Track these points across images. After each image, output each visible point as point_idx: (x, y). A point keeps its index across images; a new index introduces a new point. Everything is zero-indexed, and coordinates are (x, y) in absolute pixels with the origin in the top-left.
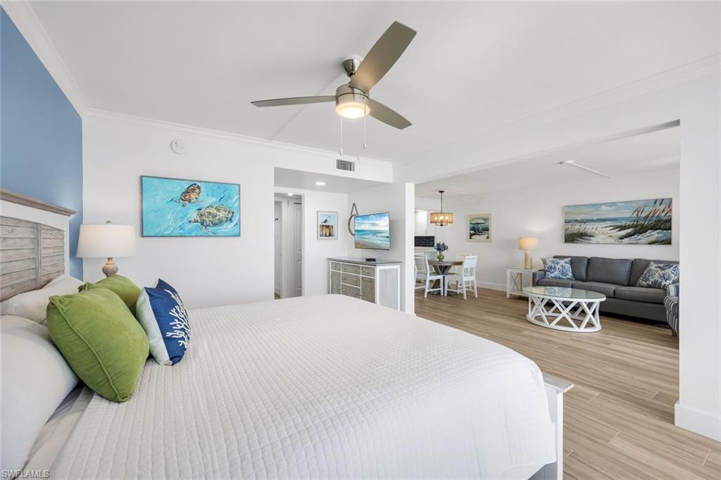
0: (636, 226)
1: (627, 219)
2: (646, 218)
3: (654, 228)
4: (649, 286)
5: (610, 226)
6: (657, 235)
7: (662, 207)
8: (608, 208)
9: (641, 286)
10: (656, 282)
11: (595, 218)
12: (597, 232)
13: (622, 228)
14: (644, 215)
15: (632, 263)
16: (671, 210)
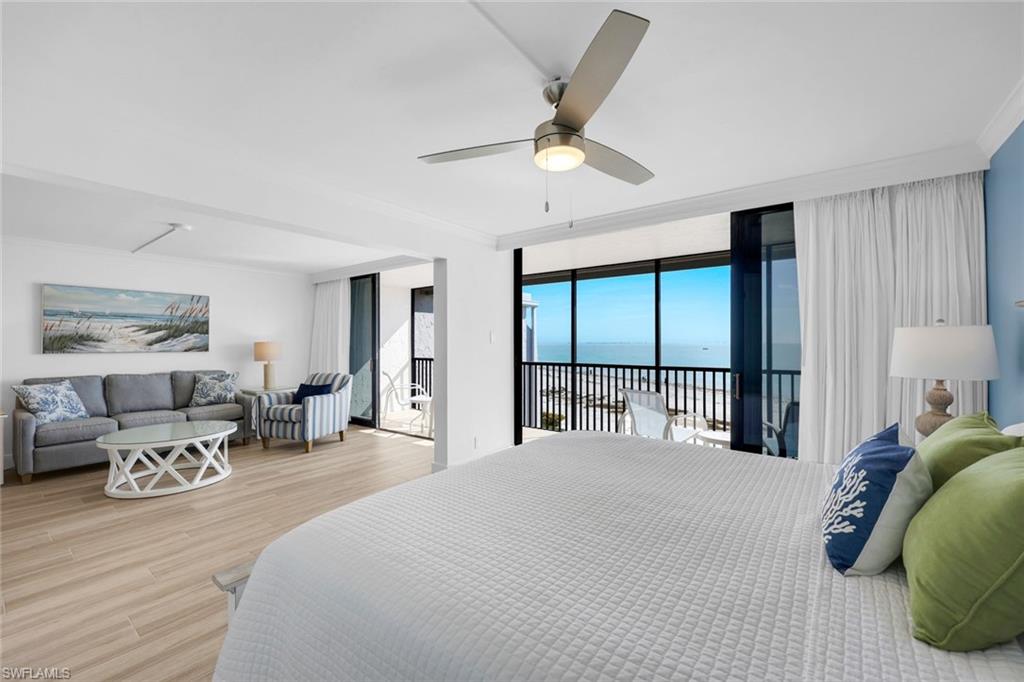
0: (170, 327)
1: (158, 317)
2: (182, 317)
3: (191, 331)
4: (211, 403)
5: (133, 326)
6: (194, 340)
7: (200, 305)
8: (130, 298)
9: (198, 405)
10: (219, 397)
11: (108, 312)
12: (111, 334)
13: (152, 329)
14: (179, 313)
15: (172, 378)
16: (208, 311)
